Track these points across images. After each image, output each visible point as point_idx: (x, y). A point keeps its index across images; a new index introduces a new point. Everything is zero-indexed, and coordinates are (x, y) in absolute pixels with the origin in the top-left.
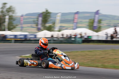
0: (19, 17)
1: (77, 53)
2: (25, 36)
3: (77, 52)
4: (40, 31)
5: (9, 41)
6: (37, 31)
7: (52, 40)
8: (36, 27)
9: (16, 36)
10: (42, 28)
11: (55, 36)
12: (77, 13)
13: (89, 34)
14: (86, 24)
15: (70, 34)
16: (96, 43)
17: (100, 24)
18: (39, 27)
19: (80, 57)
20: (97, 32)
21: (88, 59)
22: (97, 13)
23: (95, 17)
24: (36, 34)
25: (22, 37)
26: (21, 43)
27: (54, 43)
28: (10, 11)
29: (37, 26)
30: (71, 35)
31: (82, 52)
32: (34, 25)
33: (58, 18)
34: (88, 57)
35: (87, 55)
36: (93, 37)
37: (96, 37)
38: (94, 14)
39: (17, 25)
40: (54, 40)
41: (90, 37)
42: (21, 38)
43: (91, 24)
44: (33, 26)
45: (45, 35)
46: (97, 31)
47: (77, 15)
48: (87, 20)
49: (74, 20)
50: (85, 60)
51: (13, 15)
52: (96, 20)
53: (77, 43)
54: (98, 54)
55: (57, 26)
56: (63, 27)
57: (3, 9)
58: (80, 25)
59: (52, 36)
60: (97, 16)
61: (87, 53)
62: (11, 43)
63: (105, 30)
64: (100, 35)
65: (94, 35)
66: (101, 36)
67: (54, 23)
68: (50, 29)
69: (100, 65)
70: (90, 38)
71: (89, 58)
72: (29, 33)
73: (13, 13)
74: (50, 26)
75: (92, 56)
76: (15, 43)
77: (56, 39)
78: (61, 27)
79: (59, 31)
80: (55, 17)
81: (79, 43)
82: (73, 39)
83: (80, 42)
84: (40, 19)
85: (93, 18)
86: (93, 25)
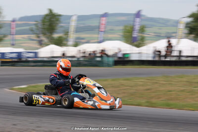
0: (9, 22)
2: (19, 54)
4: (43, 47)
6: (39, 47)
8: (37, 39)
9: (3, 54)
10: (47, 41)
12: (105, 15)
13: (126, 50)
14: (120, 34)
17: (143, 34)
22: (138, 15)
23: (134, 21)
24: (36, 51)
25: (14, 55)
26: (12, 65)
29: (38, 37)
31: (113, 80)
32: (33, 36)
33: (73, 24)
34: (124, 89)
35: (122, 85)
36: (132, 55)
37: (137, 55)
38: (132, 16)
39: (5, 37)
41: (127, 56)
42: (12, 58)
44: (31, 38)
45: (52, 52)
46: (138, 46)
47: (104, 19)
48: (121, 28)
49: (99, 27)
52: (137, 27)
53: (106, 66)
54: (141, 83)
55: (72, 37)
56: (83, 39)
58: (110, 36)
59: (64, 54)
60: (138, 20)
61: (122, 81)
66: (145, 54)
67: (67, 33)
68: (60, 42)
70: (128, 58)
71: (125, 91)
72: (26, 49)
74: (60, 37)
76: (2, 66)
77: (70, 59)
79: (76, 45)
80: (69, 23)
81: (109, 65)
82: (98, 59)
83: (111, 63)
85: (132, 23)
86: (131, 35)
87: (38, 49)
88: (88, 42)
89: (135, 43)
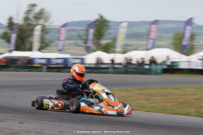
0: (58, 27)
1: (153, 91)
2: (66, 60)
3: (154, 89)
4: (89, 53)
5: (38, 69)
6: (85, 53)
7: (111, 68)
8: (84, 45)
9: (49, 60)
10: (94, 47)
11: (117, 61)
12: (155, 22)
13: (175, 58)
14: (169, 41)
15: (142, 59)
16: (187, 73)
17: (193, 42)
18: (89, 45)
19: (159, 98)
20: (188, 56)
21: (173, 102)
22: (189, 22)
23: (185, 29)
24: (83, 57)
25: (60, 61)
26: (58, 71)
27: (114, 73)
28: (40, 18)
29: (86, 43)
30: (144, 60)
32: (80, 42)
33: (123, 31)
34: (173, 98)
35: (171, 94)
36: (181, 64)
37: (187, 63)
38: (183, 24)
39: (51, 42)
40: (114, 68)
41: (175, 64)
42: (57, 64)
43: (178, 41)
44: (78, 44)
46: (187, 54)
47: (154, 26)
48: (171, 35)
49: (148, 35)
50: (167, 103)
51: (46, 24)
52: (187, 35)
53: (154, 74)
54: (190, 92)
55: (120, 43)
56: (130, 46)
57: (29, 13)
58: (158, 43)
60: (189, 28)
61: (171, 90)
62: (41, 71)
63: (201, 51)
64: (192, 60)
65: (183, 61)
66: (194, 62)
67: (115, 40)
68: (107, 49)
69: (193, 111)
70: (176, 66)
71: (174, 100)
72: (72, 55)
73: (46, 21)
74: (108, 44)
75: (181, 96)
76: (47, 71)
77: (117, 66)
78: (126, 45)
79: (124, 53)
80: (118, 29)
81: (157, 73)
82: (147, 67)
83: (159, 72)
84: (92, 31)
85: (182, 30)
86: (181, 43)
87: (84, 55)
88: (135, 49)
89: (185, 51)
